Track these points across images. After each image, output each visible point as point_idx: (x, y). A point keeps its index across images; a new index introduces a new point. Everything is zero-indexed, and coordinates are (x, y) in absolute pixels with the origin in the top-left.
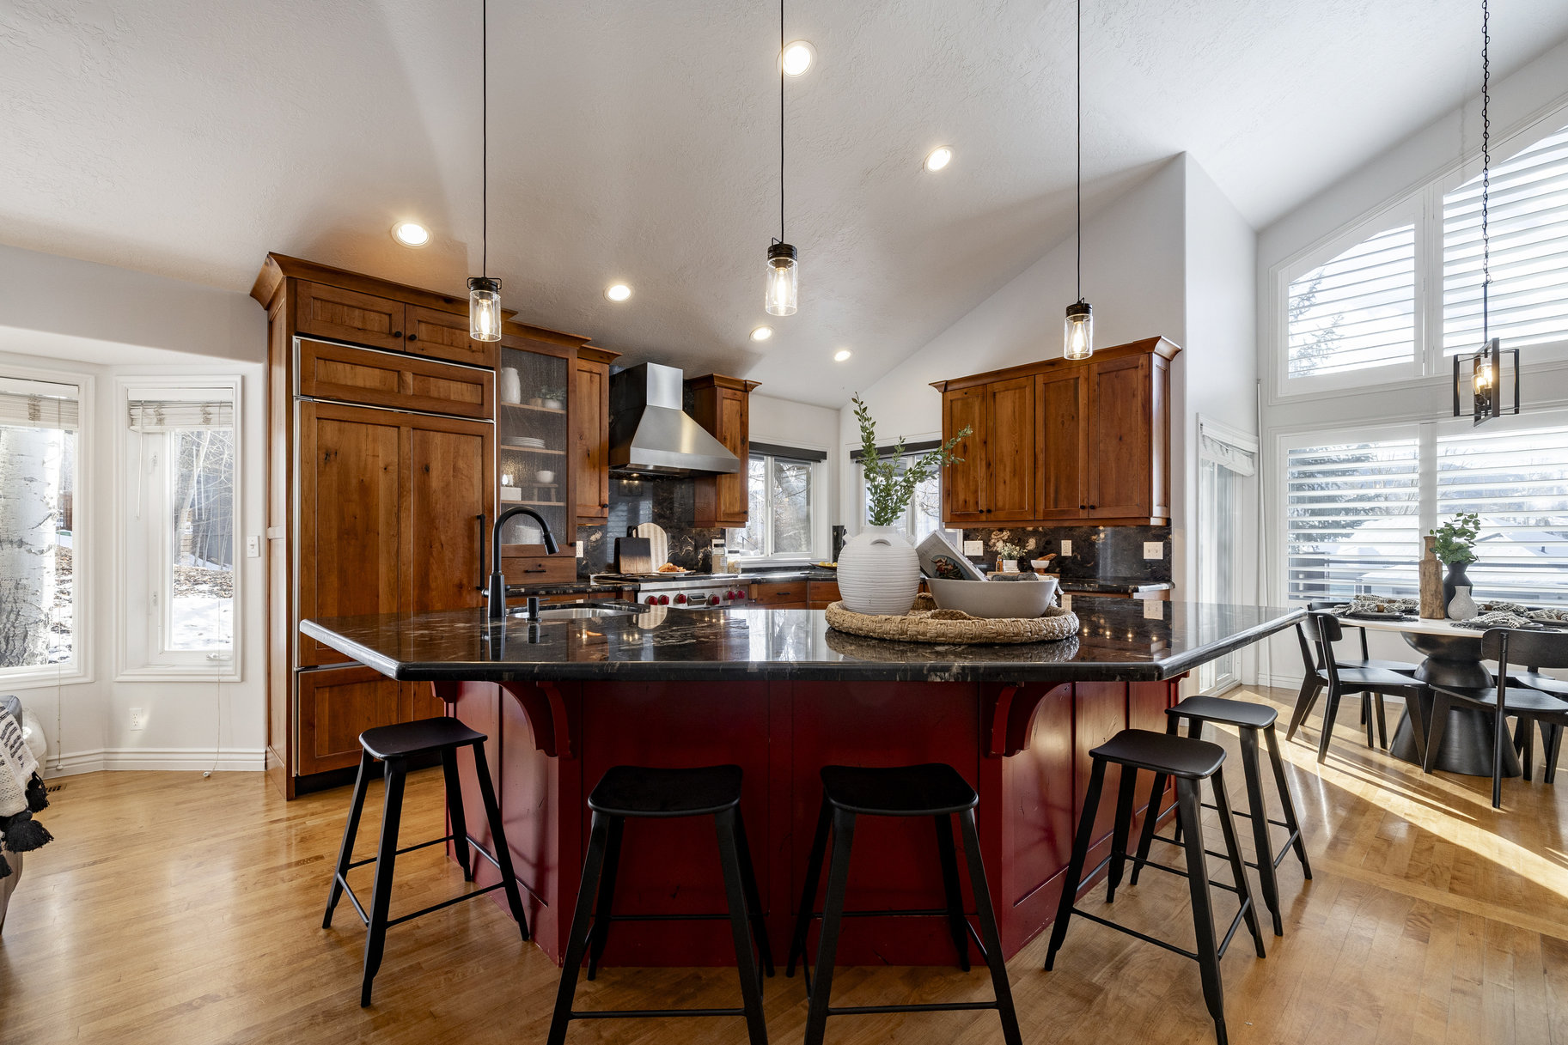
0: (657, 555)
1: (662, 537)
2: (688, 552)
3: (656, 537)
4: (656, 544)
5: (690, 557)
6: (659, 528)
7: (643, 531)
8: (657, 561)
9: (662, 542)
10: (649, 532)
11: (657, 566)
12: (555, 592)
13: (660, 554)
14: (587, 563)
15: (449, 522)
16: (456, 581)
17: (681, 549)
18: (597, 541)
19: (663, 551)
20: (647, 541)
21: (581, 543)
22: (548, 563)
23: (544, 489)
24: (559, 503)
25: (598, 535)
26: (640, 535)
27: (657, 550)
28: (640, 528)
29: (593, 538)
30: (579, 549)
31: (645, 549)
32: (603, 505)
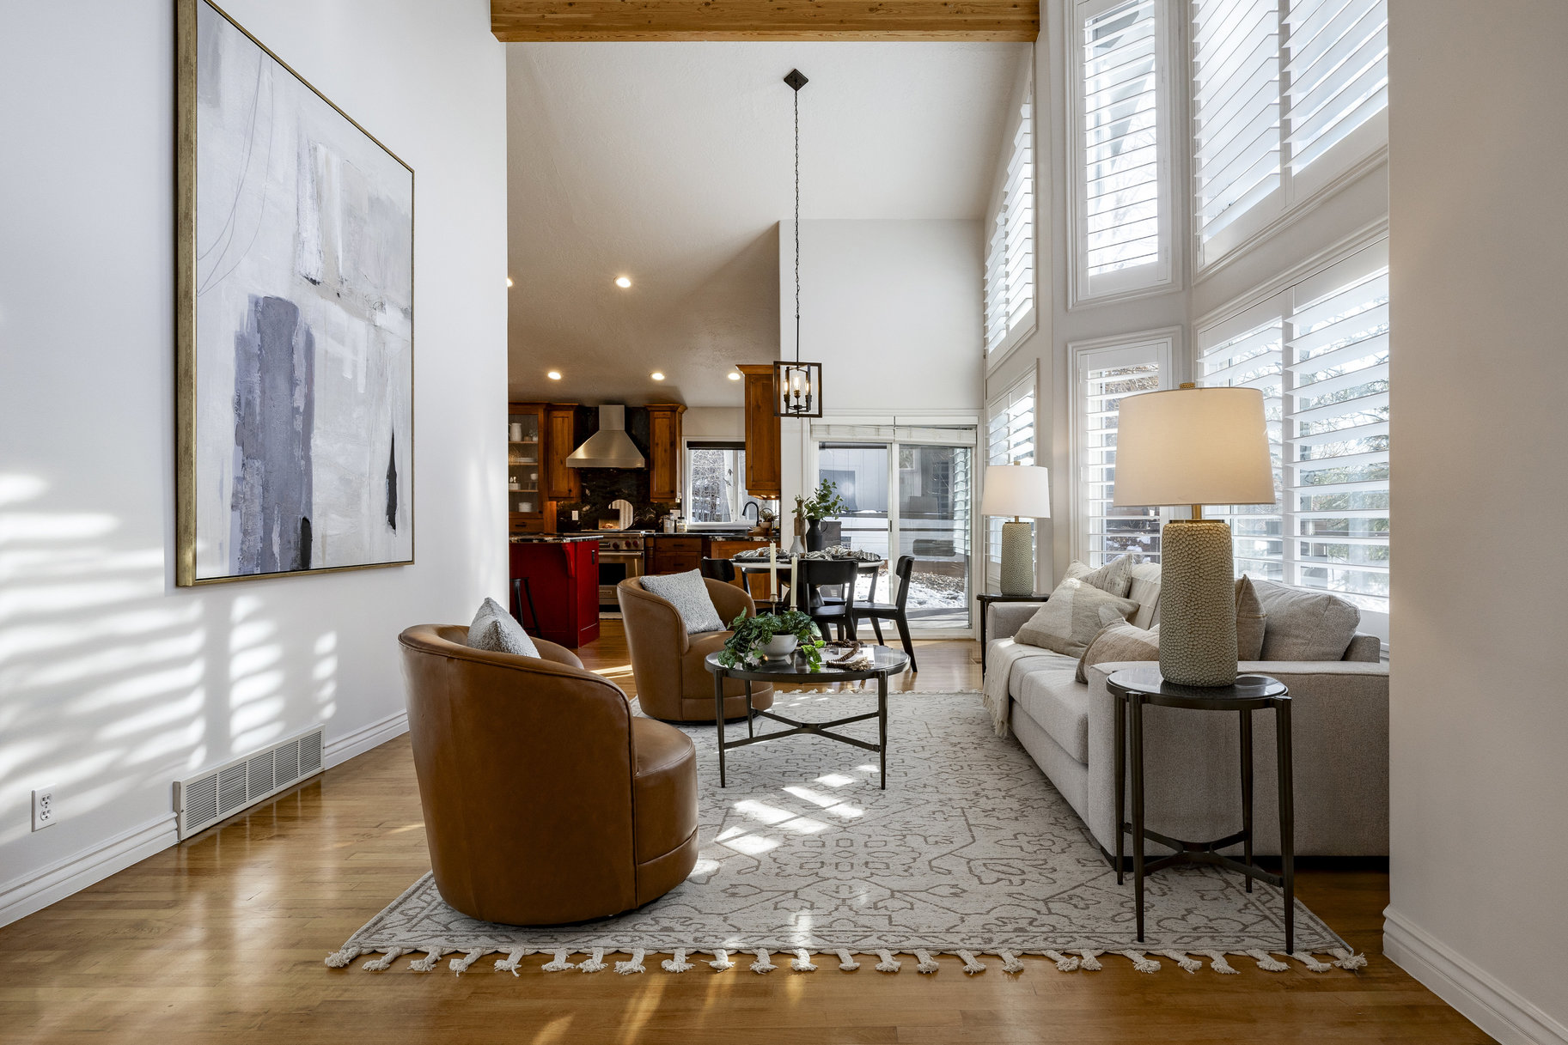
0: (625, 520)
1: (629, 508)
2: (650, 519)
3: (625, 508)
4: (625, 513)
6: (627, 503)
7: (616, 505)
8: (624, 523)
9: (629, 513)
10: (620, 506)
11: (625, 526)
13: (627, 519)
14: (580, 523)
18: (587, 511)
19: (629, 517)
20: (618, 511)
21: (577, 512)
22: (527, 521)
23: (534, 484)
24: (537, 491)
25: (587, 508)
26: (613, 508)
27: (625, 516)
28: (614, 503)
29: (584, 509)
30: (575, 515)
31: (615, 516)
32: (570, 491)
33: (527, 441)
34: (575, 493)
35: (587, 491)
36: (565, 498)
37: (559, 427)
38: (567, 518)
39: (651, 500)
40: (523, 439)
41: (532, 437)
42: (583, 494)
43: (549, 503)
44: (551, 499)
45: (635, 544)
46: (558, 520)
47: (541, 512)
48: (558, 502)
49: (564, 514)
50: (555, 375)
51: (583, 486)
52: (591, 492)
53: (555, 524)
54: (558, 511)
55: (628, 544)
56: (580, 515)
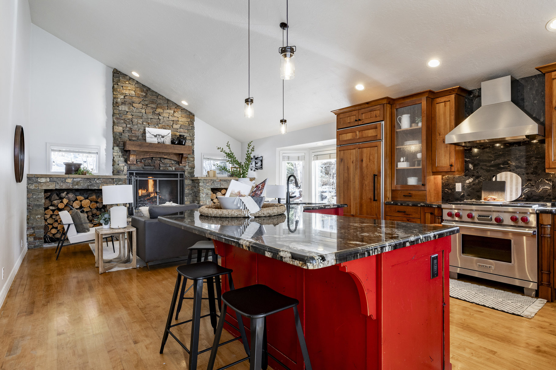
0: (511, 191)
1: (517, 180)
2: (545, 191)
3: (512, 181)
4: (511, 184)
5: (548, 193)
6: (514, 175)
7: (501, 177)
8: (511, 195)
9: (517, 185)
10: (506, 177)
11: (511, 198)
12: (404, 204)
13: (514, 191)
14: (464, 194)
15: (367, 177)
16: (370, 197)
17: (538, 188)
18: (470, 183)
19: (517, 189)
20: (504, 183)
21: (460, 184)
22: (413, 192)
23: (419, 161)
24: (420, 167)
25: (471, 180)
26: (498, 180)
27: (511, 188)
28: (498, 175)
29: (467, 182)
30: (459, 187)
31: (501, 187)
32: (451, 166)
33: (414, 127)
34: (457, 166)
35: (471, 166)
36: (447, 172)
37: (442, 111)
38: (451, 189)
39: (547, 171)
40: (411, 126)
41: (418, 123)
42: (467, 169)
43: (432, 177)
44: (435, 173)
45: (525, 220)
46: (443, 191)
47: (424, 185)
48: (443, 176)
49: (448, 187)
50: (434, 63)
51: (466, 162)
52: (474, 166)
53: (441, 194)
54: (443, 183)
55: (514, 219)
56: (463, 187)
